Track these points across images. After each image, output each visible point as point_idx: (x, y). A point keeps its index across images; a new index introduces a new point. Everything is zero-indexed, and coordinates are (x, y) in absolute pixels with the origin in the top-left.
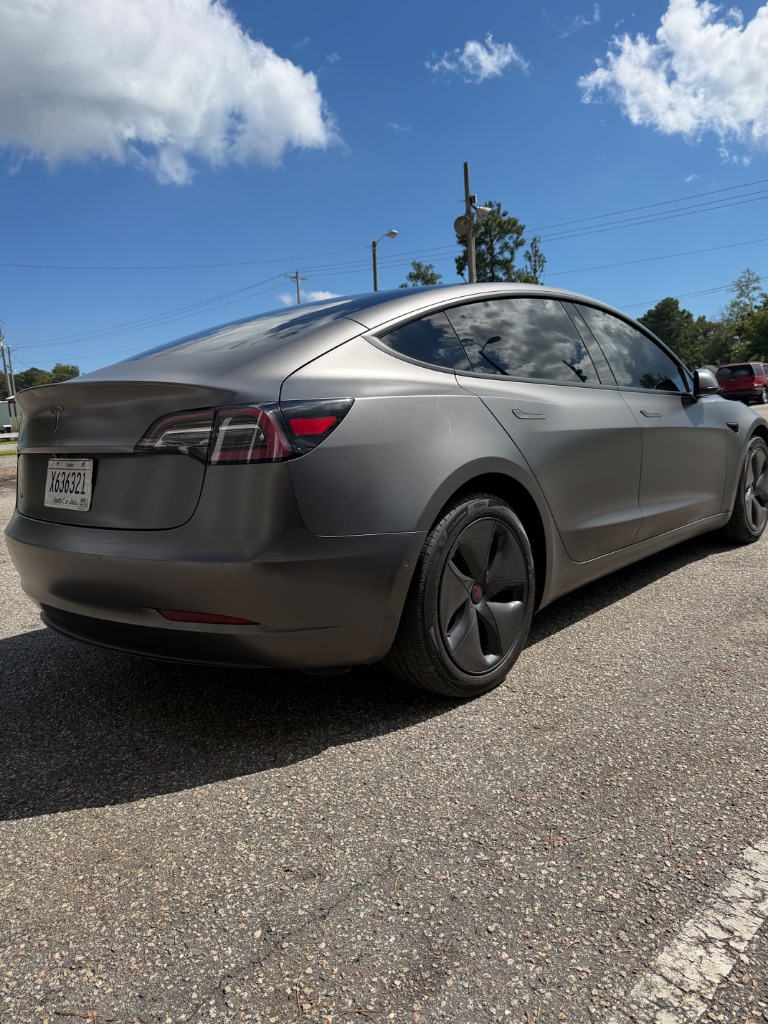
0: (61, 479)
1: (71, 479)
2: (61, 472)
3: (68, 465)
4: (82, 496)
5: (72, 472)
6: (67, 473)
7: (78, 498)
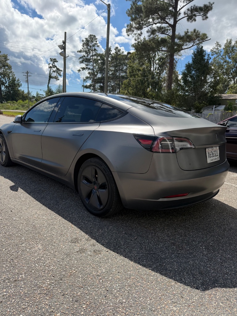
0: (211, 153)
1: (214, 153)
2: (211, 151)
3: (212, 149)
4: (217, 156)
5: (213, 151)
6: (212, 151)
7: (216, 157)
